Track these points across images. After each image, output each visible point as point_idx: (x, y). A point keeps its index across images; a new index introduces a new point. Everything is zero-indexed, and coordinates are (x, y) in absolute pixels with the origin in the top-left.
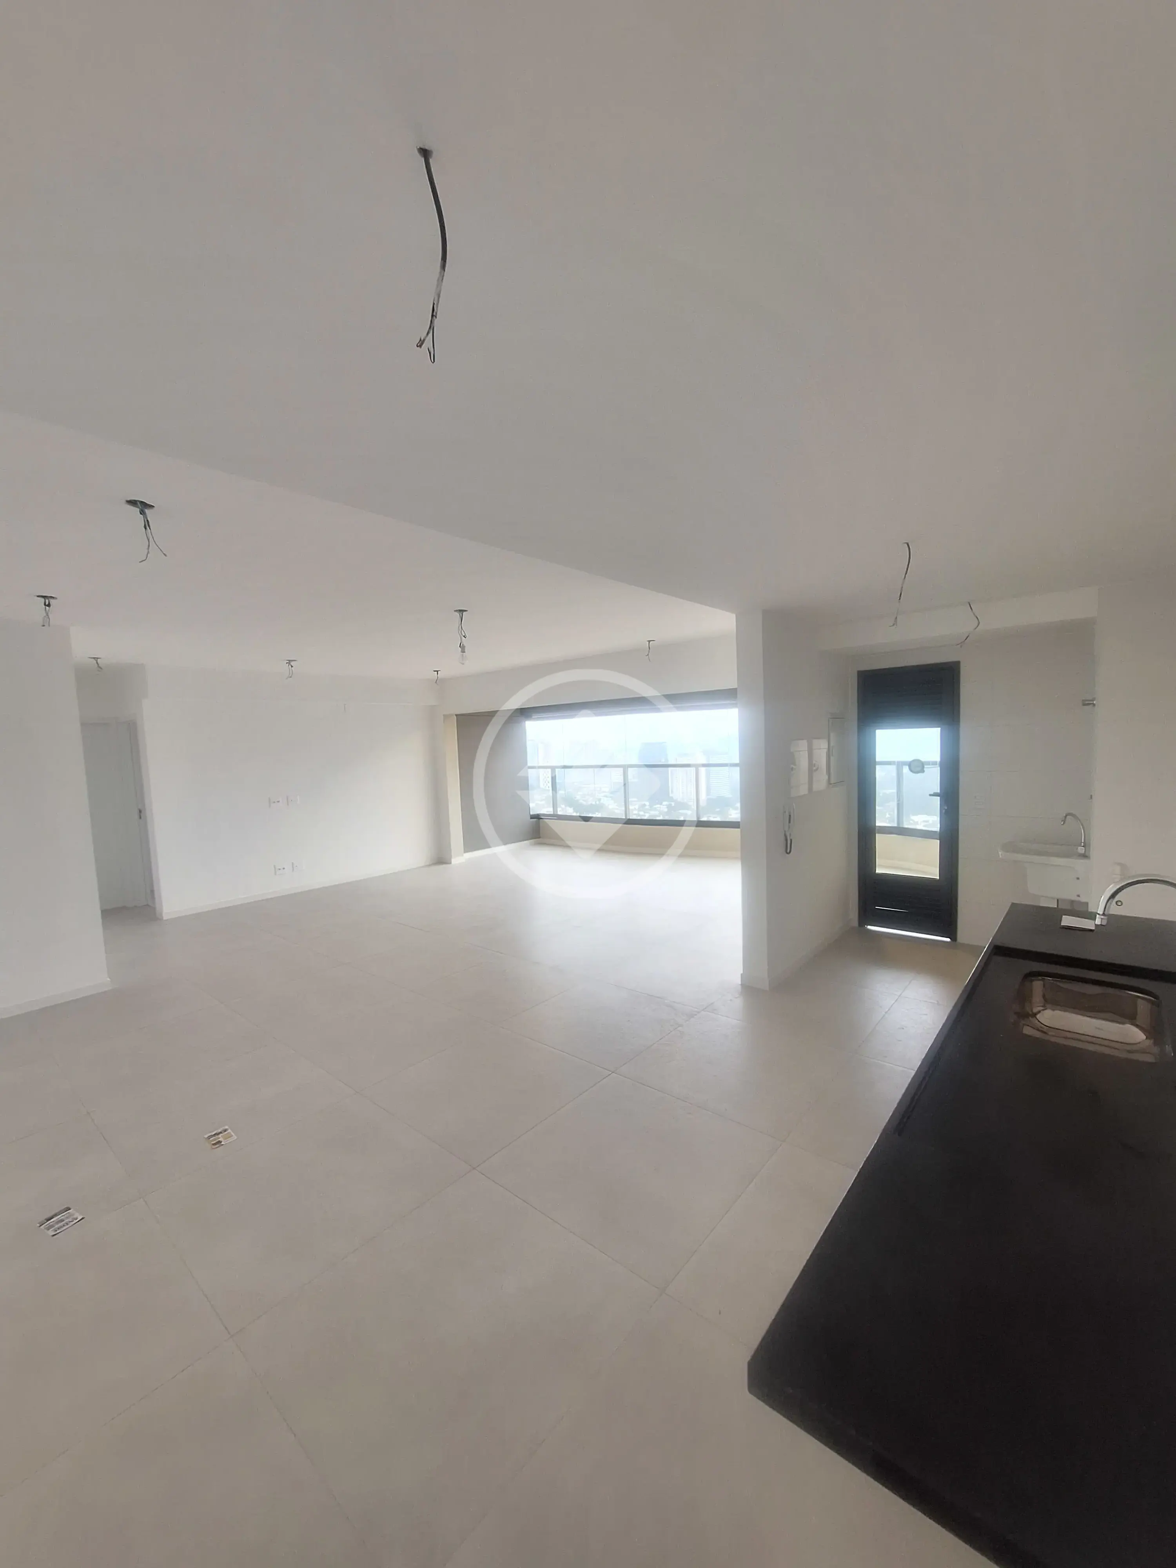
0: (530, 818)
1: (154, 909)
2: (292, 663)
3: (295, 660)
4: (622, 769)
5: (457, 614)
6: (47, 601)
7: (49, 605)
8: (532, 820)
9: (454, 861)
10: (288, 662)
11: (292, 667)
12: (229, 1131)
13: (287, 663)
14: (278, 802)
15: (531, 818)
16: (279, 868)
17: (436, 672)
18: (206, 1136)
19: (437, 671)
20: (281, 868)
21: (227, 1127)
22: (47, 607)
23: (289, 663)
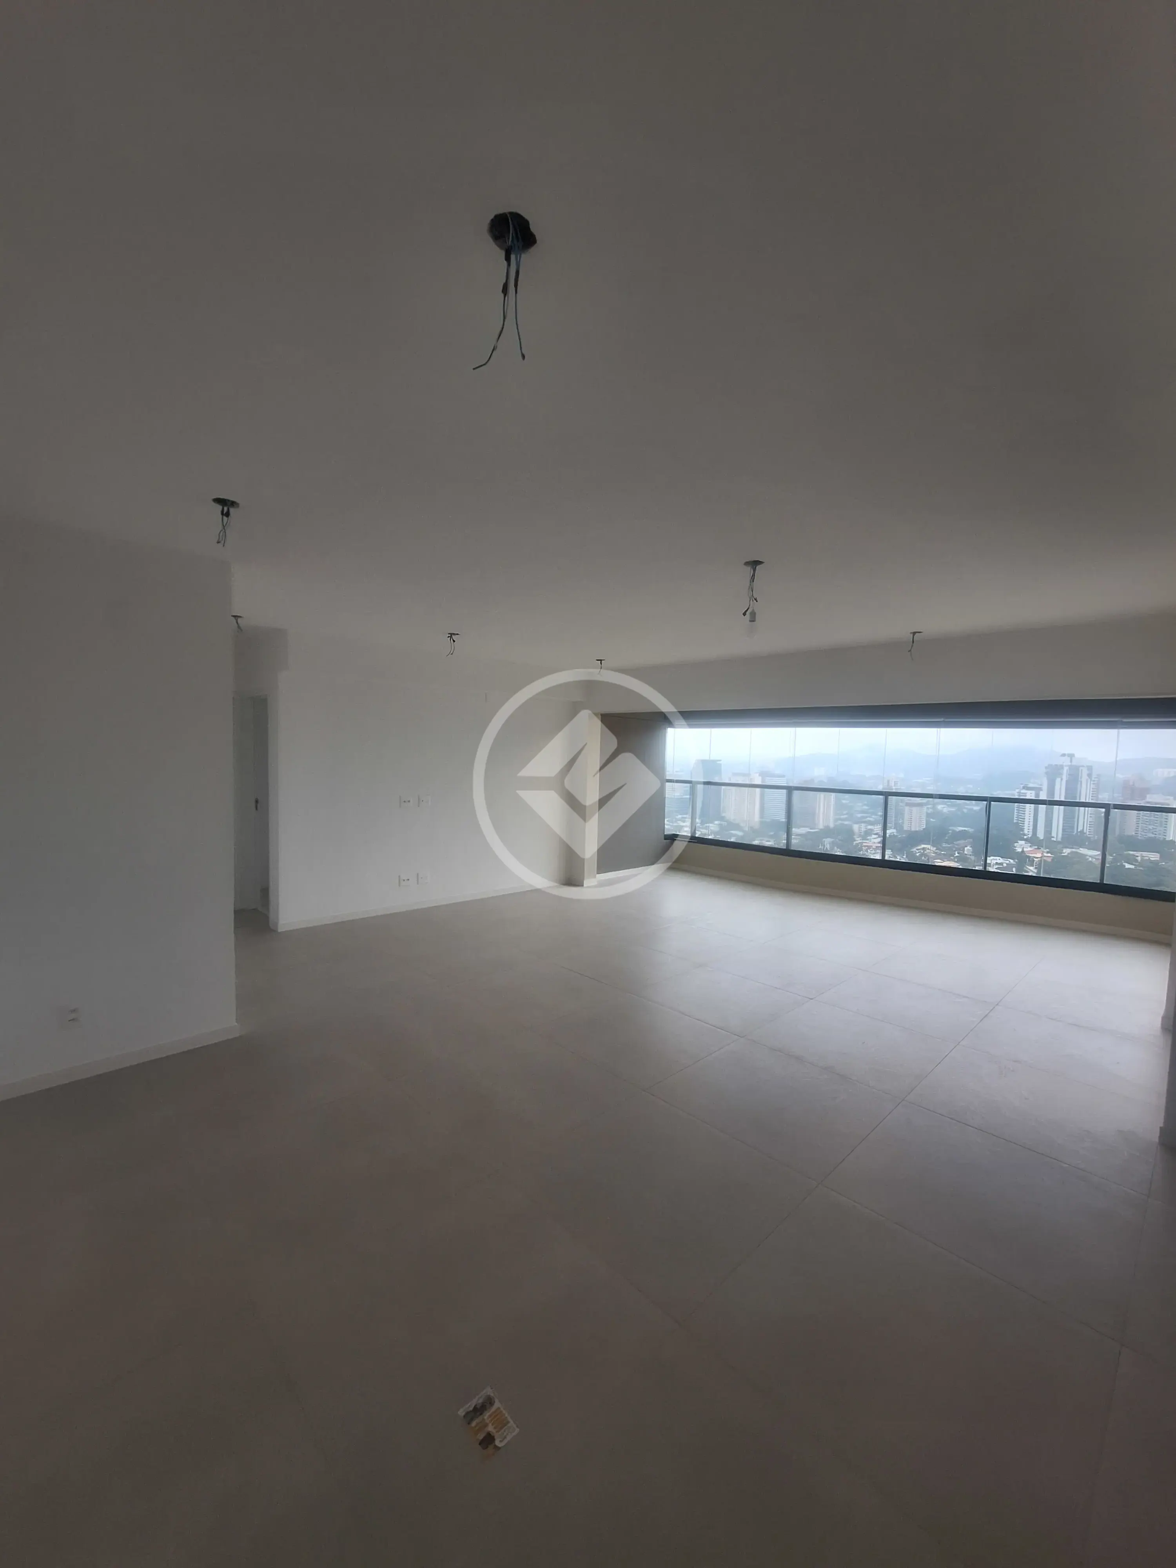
0: (663, 838)
1: (267, 918)
2: (453, 637)
3: (458, 634)
4: (785, 791)
5: (749, 569)
6: (226, 509)
7: (227, 514)
8: (665, 841)
9: (586, 883)
10: (450, 635)
11: (454, 641)
12: (497, 1404)
13: (448, 637)
14: (409, 801)
15: (665, 839)
16: (404, 879)
17: (600, 662)
18: (461, 1412)
19: (601, 660)
20: (406, 878)
21: (488, 1391)
22: (225, 518)
23: (451, 637)
